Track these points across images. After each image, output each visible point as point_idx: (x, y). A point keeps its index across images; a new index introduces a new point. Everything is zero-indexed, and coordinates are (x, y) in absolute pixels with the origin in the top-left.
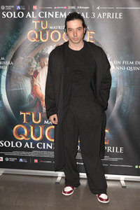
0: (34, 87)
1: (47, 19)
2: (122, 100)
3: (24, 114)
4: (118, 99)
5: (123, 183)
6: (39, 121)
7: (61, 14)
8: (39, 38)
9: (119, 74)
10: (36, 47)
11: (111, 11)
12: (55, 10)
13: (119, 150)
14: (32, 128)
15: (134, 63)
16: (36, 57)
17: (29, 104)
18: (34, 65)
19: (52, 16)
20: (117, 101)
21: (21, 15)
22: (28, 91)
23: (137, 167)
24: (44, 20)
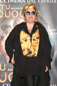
1: (9, 3)
6: (5, 69)
8: (4, 15)
9: (55, 38)
10: (2, 21)
16: (2, 27)
18: (1, 32)
19: (13, 2)
20: (55, 54)
24: (7, 4)
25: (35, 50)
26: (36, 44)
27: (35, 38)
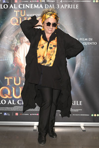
0: (15, 58)
1: (25, 9)
2: (80, 66)
3: (8, 78)
4: (77, 66)
5: (83, 128)
6: (19, 83)
7: (35, 5)
10: (16, 30)
11: (70, 3)
12: (30, 3)
13: (79, 103)
14: (14, 89)
15: (88, 39)
16: (16, 36)
17: (11, 71)
18: (16, 42)
19: (29, 7)
20: (76, 67)
21: (6, 6)
22: (11, 62)
23: (92, 115)
24: (22, 10)
25: (51, 60)
26: (52, 53)
27: (52, 46)
